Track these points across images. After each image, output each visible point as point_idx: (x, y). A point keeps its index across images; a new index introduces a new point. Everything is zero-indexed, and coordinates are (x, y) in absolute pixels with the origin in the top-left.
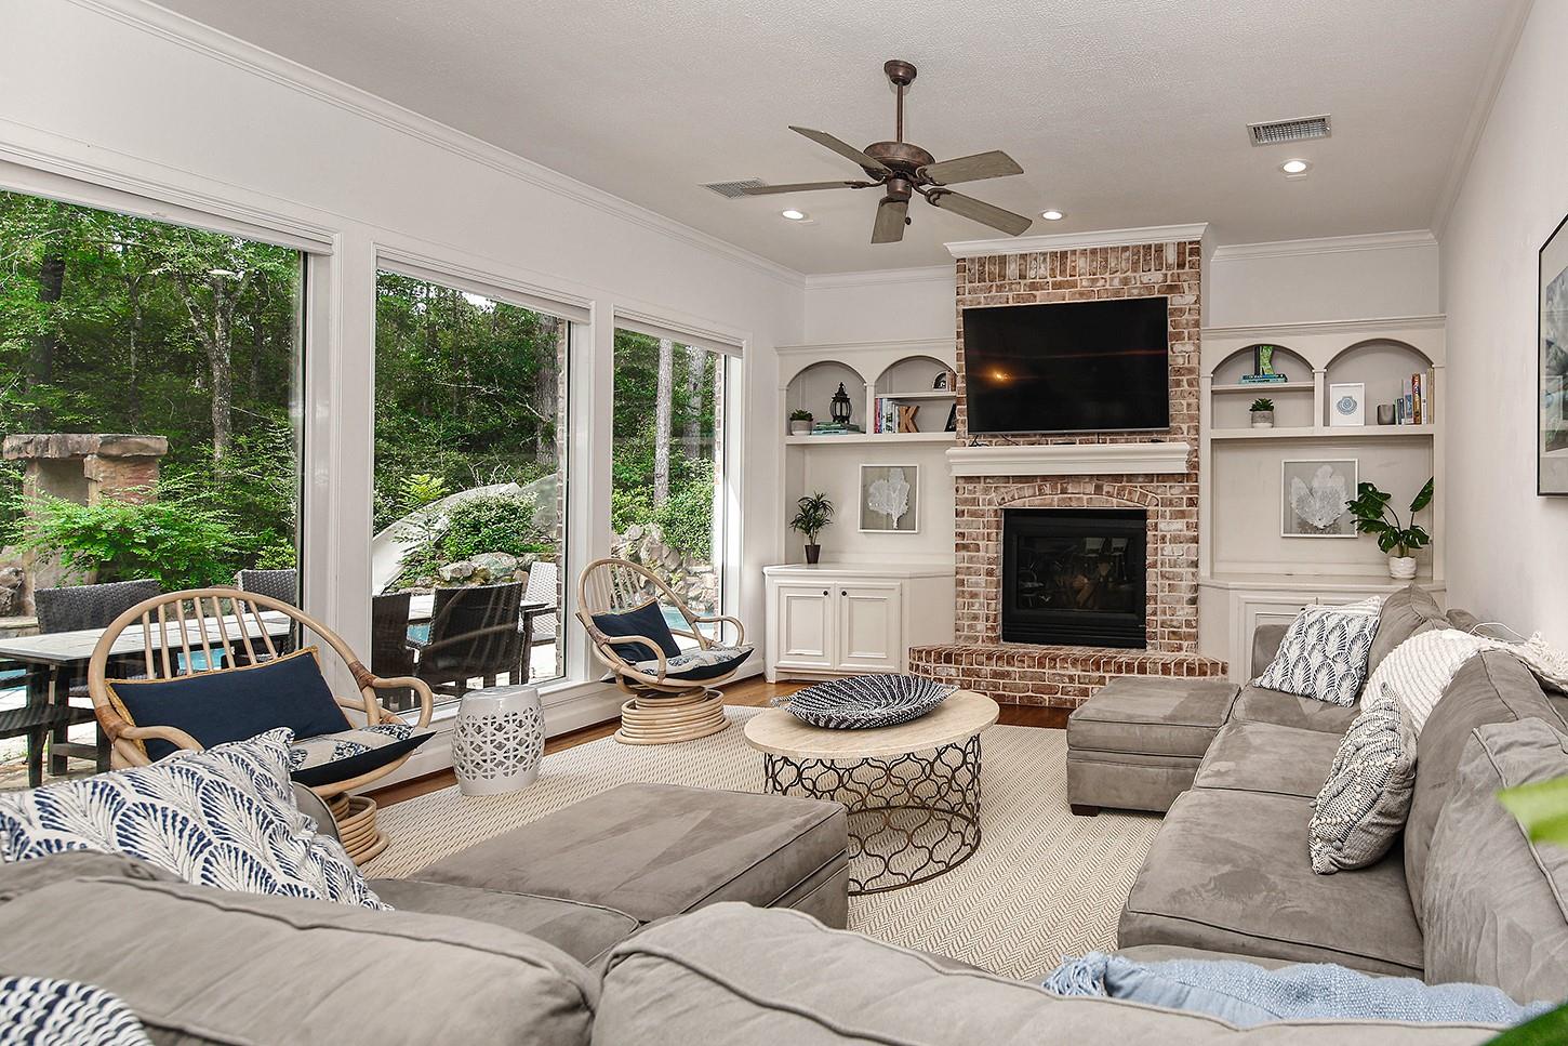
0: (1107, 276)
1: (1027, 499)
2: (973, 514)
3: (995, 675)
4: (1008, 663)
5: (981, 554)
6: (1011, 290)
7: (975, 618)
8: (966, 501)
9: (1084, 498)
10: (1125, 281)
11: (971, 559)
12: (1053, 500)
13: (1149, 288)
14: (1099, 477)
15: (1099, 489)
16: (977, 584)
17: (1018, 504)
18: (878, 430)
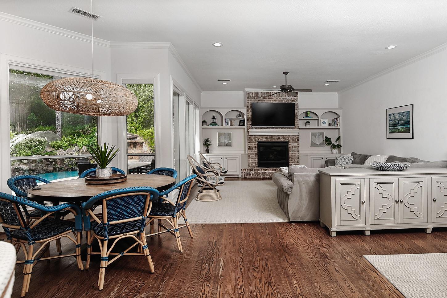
0: (280, 97)
1: (264, 140)
2: (251, 142)
3: (263, 173)
4: (266, 171)
5: (254, 150)
6: (259, 99)
7: (253, 163)
8: (250, 140)
9: (276, 139)
10: (283, 99)
11: (251, 151)
12: (270, 140)
13: (288, 100)
14: (279, 135)
15: (279, 138)
16: (253, 156)
17: (262, 141)
18: (225, 125)
